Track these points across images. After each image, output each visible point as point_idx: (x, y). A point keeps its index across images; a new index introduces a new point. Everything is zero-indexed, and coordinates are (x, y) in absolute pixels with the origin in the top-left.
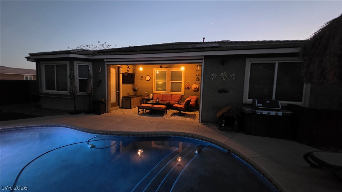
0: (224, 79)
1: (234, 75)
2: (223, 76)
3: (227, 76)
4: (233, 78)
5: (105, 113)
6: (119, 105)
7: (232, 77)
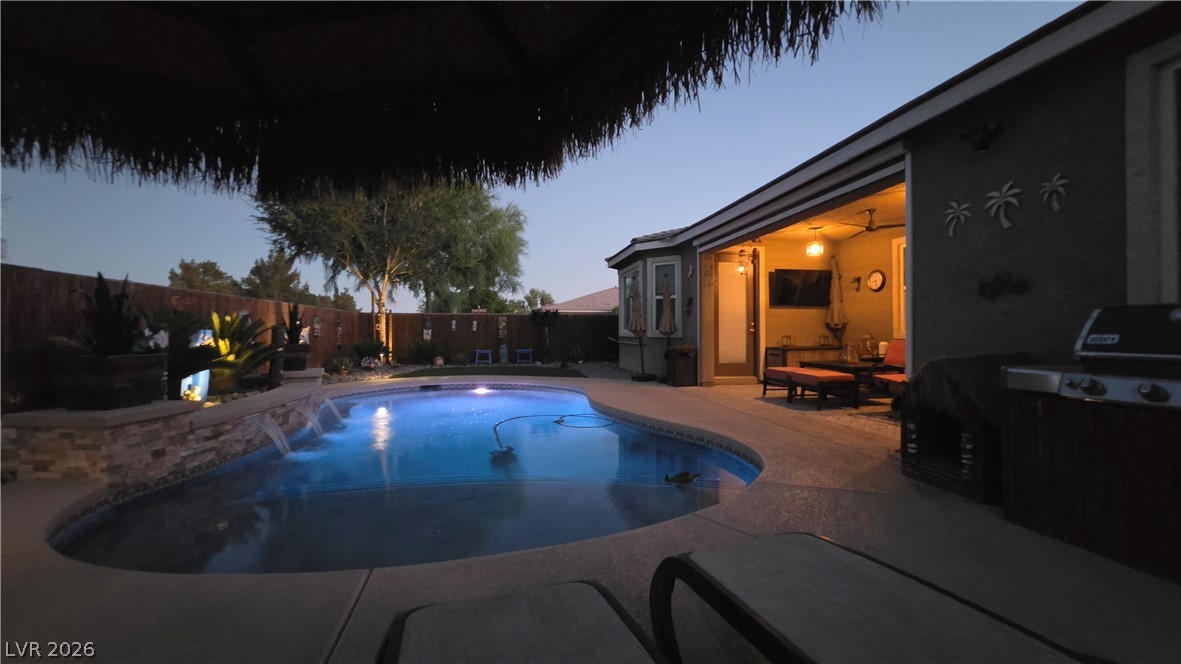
0: (1006, 224)
1: (1057, 182)
2: (1000, 206)
3: (1020, 202)
4: (1055, 206)
5: (696, 385)
6: (756, 373)
7: (1046, 195)
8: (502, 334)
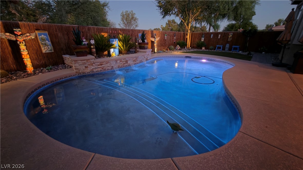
8: (229, 40)
